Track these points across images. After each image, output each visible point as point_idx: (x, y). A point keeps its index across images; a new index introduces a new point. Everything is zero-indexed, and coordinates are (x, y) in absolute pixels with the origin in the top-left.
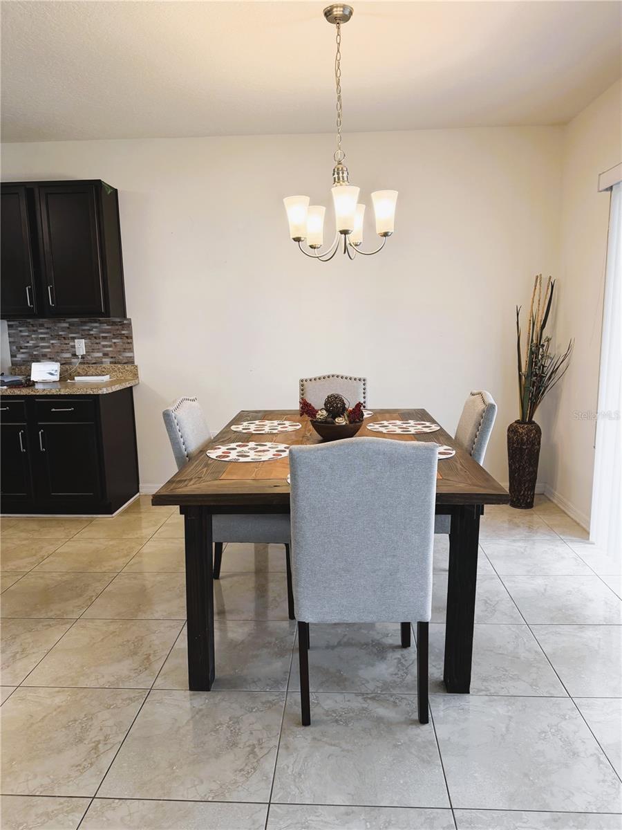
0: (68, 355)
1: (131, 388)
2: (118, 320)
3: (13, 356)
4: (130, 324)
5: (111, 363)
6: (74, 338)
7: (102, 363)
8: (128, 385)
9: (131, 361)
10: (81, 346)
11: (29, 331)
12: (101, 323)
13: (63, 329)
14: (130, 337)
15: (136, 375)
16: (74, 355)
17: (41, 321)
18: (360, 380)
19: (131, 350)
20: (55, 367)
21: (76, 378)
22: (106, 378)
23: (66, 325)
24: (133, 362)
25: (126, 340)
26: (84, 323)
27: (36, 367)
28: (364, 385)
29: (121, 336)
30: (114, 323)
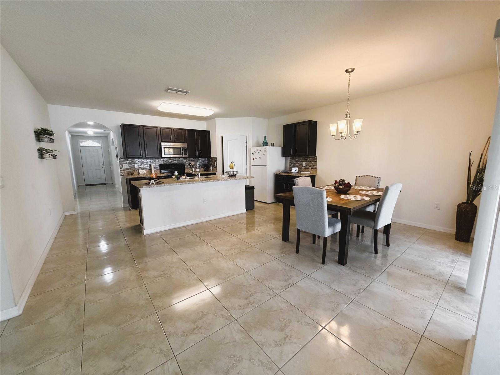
0: (302, 166)
1: (315, 175)
2: (314, 157)
3: (290, 166)
4: (317, 158)
5: (311, 168)
6: (303, 162)
7: (309, 168)
8: (315, 174)
9: (316, 168)
10: (304, 164)
11: (294, 160)
12: (310, 157)
13: (301, 159)
14: (316, 162)
15: (317, 172)
16: (303, 166)
17: (297, 157)
18: (378, 178)
19: (316, 165)
20: (297, 169)
21: (301, 172)
22: (309, 172)
23: (302, 158)
24: (316, 169)
25: (315, 162)
26: (306, 158)
27: (293, 169)
28: (379, 179)
29: (314, 161)
30: (313, 158)
